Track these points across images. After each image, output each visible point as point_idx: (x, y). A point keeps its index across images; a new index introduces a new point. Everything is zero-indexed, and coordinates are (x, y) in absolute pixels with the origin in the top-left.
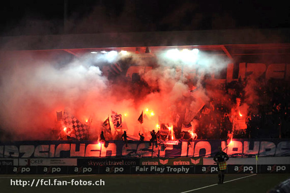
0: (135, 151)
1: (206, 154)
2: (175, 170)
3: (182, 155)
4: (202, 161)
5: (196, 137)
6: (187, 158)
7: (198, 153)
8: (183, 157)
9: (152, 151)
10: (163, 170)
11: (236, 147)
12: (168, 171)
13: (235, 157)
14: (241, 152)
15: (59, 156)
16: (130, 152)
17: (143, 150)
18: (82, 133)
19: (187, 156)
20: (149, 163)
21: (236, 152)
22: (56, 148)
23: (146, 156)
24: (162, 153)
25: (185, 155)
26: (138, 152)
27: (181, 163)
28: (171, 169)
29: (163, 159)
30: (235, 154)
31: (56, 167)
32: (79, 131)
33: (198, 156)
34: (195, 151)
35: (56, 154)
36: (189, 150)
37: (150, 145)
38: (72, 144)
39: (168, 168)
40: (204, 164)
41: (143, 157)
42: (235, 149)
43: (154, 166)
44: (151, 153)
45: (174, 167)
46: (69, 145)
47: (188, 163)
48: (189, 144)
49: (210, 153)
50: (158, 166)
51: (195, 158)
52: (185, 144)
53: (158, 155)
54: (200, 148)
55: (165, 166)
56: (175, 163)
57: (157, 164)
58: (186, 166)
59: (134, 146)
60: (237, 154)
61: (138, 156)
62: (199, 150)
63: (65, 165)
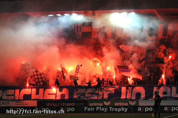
0: (84, 94)
1: (141, 97)
2: (116, 110)
3: (121, 98)
4: (138, 102)
5: (133, 83)
6: (126, 100)
7: (135, 96)
8: (123, 99)
9: (98, 94)
10: (106, 110)
11: (165, 91)
12: (111, 110)
13: (165, 100)
14: (169, 96)
15: (22, 99)
16: (79, 95)
17: (90, 93)
18: (40, 80)
19: (126, 98)
20: (95, 104)
21: (165, 95)
22: (20, 92)
23: (92, 98)
24: (106, 96)
25: (125, 97)
26: (86, 95)
27: (121, 104)
28: (113, 109)
29: (107, 101)
30: (165, 97)
32: (38, 78)
33: (135, 98)
34: (133, 95)
35: (20, 97)
36: (128, 94)
37: (96, 90)
38: (33, 89)
39: (111, 108)
40: (139, 105)
41: (90, 99)
42: (165, 93)
43: (99, 106)
44: (97, 96)
45: (115, 107)
46: (30, 89)
47: (127, 104)
48: (127, 89)
49: (144, 96)
50: (102, 107)
51: (132, 101)
52: (124, 89)
53: (103, 98)
54: (137, 92)
55: (108, 107)
56: (116, 104)
57: (101, 104)
58: (124, 107)
59: (83, 91)
61: (86, 99)
62: (135, 94)
63: (27, 106)
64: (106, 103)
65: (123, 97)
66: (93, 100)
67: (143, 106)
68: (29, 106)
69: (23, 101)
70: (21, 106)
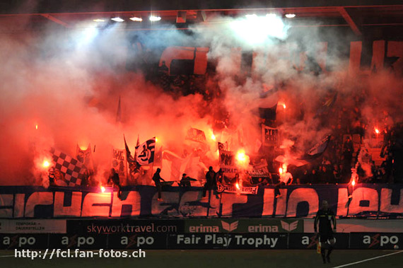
0: (176, 206)
1: (310, 212)
2: (251, 241)
3: (263, 214)
4: (301, 225)
5: (290, 179)
6: (274, 219)
7: (295, 211)
8: (266, 216)
9: (208, 206)
10: (228, 242)
11: (365, 199)
12: (238, 243)
13: (365, 218)
14: (375, 209)
15: (32, 215)
16: (165, 207)
17: (192, 203)
18: (75, 175)
19: (274, 215)
20: (203, 229)
21: (365, 209)
22: (26, 201)
23: (196, 215)
24: (227, 210)
25: (270, 213)
26: (183, 208)
27: (262, 229)
28: (244, 240)
29: (229, 220)
30: (365, 212)
31: (27, 236)
33: (294, 215)
34: (290, 207)
35: (27, 212)
36: (278, 204)
37: (204, 196)
38: (56, 193)
39: (238, 237)
40: (305, 232)
41: (190, 217)
42: (364, 203)
43: (212, 234)
44: (206, 209)
45: (248, 235)
46: (51, 194)
47: (275, 229)
48: (277, 193)
49: (317, 210)
50: (218, 235)
51: (289, 221)
52: (269, 193)
53: (220, 214)
54: (299, 201)
55: (233, 234)
56: (251, 229)
57: (216, 229)
58: (270, 235)
59: (174, 197)
60: (368, 212)
61: (181, 216)
62: (296, 205)
63: (43, 231)
64: (227, 227)
65: (267, 212)
66: (197, 218)
68: (49, 232)
69: (34, 221)
70: (26, 232)
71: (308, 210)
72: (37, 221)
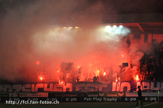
0: (84, 88)
1: (128, 90)
2: (108, 99)
3: (112, 91)
4: (125, 94)
7: (123, 89)
8: (113, 91)
9: (94, 88)
10: (101, 100)
12: (104, 100)
13: (146, 92)
14: (149, 89)
15: (37, 91)
16: (80, 88)
17: (89, 87)
19: (116, 91)
20: (93, 96)
21: (146, 89)
22: (35, 86)
23: (90, 91)
24: (101, 90)
25: (115, 90)
26: (86, 88)
27: (112, 95)
28: (106, 99)
29: (101, 93)
33: (123, 91)
34: (121, 88)
35: (35, 90)
36: (117, 88)
37: (93, 84)
38: (45, 84)
39: (104, 98)
40: (126, 96)
41: (88, 92)
42: (145, 87)
43: (96, 97)
44: (94, 89)
45: (107, 97)
46: (43, 84)
47: (116, 96)
49: (130, 89)
51: (121, 93)
53: (98, 91)
54: (124, 86)
55: (102, 97)
56: (108, 96)
57: (97, 96)
58: (115, 97)
59: (84, 85)
60: (147, 90)
61: (85, 91)
63: (41, 96)
65: (114, 90)
66: (91, 92)
67: (129, 97)
68: (42, 97)
69: (38, 93)
70: (36, 97)
71: (127, 89)
72: (39, 93)
